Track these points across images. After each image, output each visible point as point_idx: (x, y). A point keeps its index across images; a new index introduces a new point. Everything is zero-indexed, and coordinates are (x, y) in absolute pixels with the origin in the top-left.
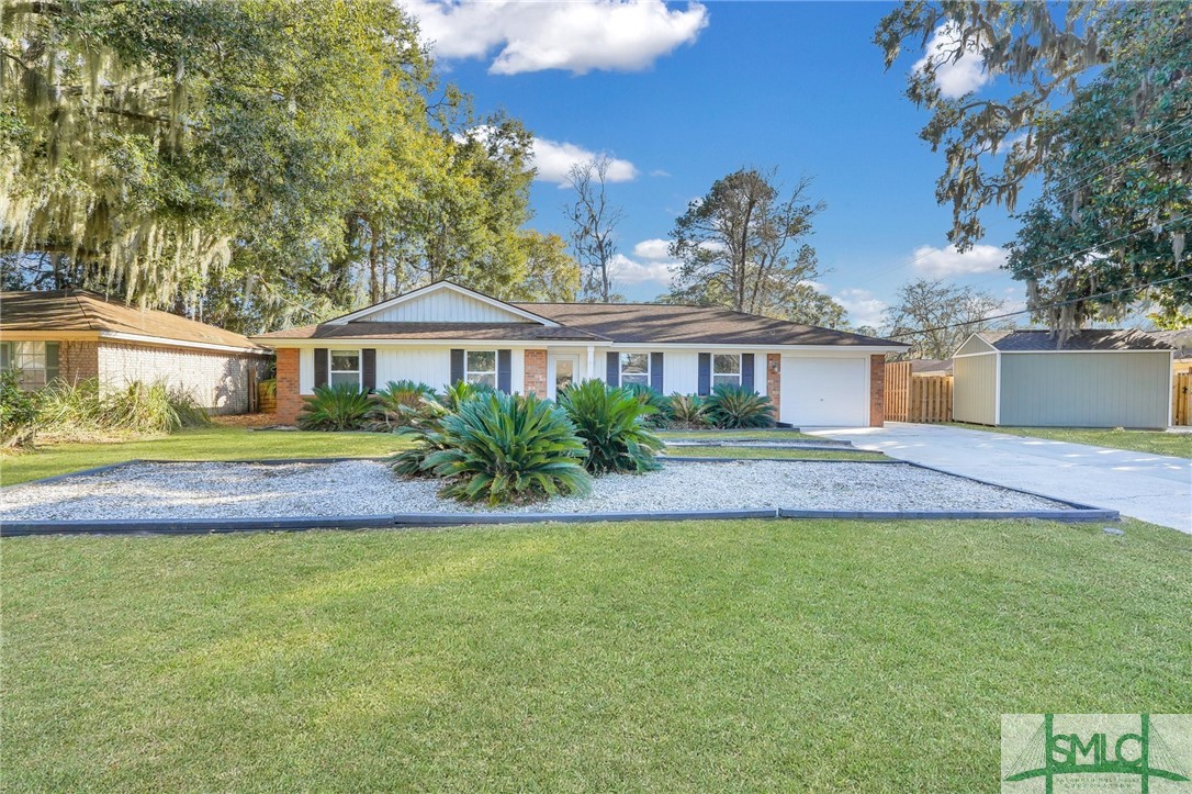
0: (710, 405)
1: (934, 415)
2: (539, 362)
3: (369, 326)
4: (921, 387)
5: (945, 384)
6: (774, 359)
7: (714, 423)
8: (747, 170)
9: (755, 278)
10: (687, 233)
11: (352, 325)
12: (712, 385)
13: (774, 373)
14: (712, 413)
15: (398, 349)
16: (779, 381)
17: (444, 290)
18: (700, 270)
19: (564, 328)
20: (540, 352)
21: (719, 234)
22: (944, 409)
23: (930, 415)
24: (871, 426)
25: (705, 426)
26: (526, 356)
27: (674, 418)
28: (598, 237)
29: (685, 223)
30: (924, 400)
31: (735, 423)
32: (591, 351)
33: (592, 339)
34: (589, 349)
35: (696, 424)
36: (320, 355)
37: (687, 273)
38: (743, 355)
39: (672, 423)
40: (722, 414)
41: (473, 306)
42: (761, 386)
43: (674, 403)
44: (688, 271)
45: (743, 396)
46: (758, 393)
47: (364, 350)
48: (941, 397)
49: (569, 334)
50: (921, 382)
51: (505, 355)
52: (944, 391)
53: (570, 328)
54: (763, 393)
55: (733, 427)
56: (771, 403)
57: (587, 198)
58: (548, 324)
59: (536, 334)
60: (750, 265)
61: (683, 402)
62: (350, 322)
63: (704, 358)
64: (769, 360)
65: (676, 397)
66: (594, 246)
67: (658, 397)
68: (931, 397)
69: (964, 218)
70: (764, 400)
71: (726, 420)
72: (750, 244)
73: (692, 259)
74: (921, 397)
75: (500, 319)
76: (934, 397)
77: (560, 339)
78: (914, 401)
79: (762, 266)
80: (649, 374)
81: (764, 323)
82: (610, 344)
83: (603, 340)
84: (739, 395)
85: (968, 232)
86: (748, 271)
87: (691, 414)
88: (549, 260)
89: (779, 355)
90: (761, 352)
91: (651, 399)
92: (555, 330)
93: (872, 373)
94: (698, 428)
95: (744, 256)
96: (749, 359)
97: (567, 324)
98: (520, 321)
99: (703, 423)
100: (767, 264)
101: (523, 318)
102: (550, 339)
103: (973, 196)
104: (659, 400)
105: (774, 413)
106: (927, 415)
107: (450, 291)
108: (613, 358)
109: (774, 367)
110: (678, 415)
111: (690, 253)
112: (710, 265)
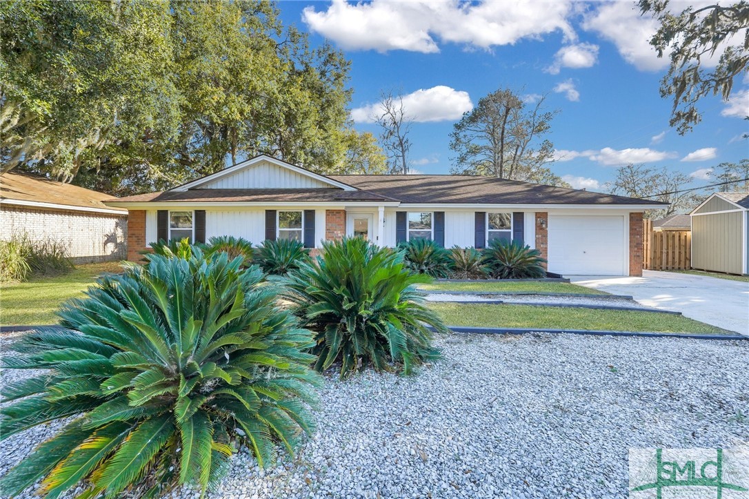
0: (486, 257)
1: (673, 263)
2: (338, 220)
3: (203, 192)
4: (662, 240)
5: (683, 237)
6: (542, 218)
7: (491, 274)
8: (503, 90)
9: (511, 162)
10: (462, 134)
11: (191, 192)
12: (487, 238)
13: (542, 229)
14: (488, 265)
15: (223, 210)
16: (546, 236)
17: (264, 162)
18: (471, 159)
19: (360, 191)
20: (338, 212)
21: (484, 134)
22: (683, 258)
23: (670, 264)
24: (630, 275)
25: (483, 276)
26: (327, 215)
27: (454, 269)
28: (399, 137)
29: (460, 127)
30: (664, 251)
31: (510, 273)
32: (381, 211)
33: (382, 200)
34: (379, 209)
35: (475, 275)
36: (162, 215)
37: (461, 161)
38: (514, 213)
39: (452, 273)
40: (498, 265)
41: (288, 175)
42: (530, 240)
43: (454, 255)
44: (462, 160)
45: (516, 248)
46: (528, 247)
47: (196, 211)
48: (680, 248)
49: (364, 196)
50: (662, 236)
51: (310, 214)
52: (683, 243)
53: (364, 192)
54: (532, 247)
55: (507, 277)
56: (541, 256)
57: (391, 111)
58: (347, 189)
59: (336, 197)
60: (506, 155)
61: (462, 254)
62: (189, 189)
63: (480, 216)
64: (537, 218)
65: (457, 251)
66: (397, 143)
67: (440, 249)
68: (670, 248)
69: (683, 108)
70: (533, 253)
71: (502, 270)
72: (507, 140)
73: (465, 152)
74: (662, 249)
75: (309, 185)
76: (674, 248)
77: (355, 200)
78: (655, 252)
79: (516, 155)
80: (432, 230)
81: (528, 186)
82: (397, 204)
83: (391, 201)
84: (511, 248)
85: (687, 119)
86: (505, 158)
87: (470, 265)
88: (365, 150)
89: (547, 213)
90: (529, 211)
91: (434, 251)
92: (352, 193)
93: (631, 229)
94: (476, 278)
95: (502, 148)
96: (519, 217)
97: (363, 188)
98: (325, 187)
99: (480, 273)
100: (518, 153)
101: (328, 184)
102: (346, 200)
103: (692, 90)
104: (440, 253)
105: (543, 264)
106: (667, 263)
107: (269, 163)
108: (401, 216)
109: (542, 224)
110: (458, 265)
111: (464, 148)
112: (478, 155)
